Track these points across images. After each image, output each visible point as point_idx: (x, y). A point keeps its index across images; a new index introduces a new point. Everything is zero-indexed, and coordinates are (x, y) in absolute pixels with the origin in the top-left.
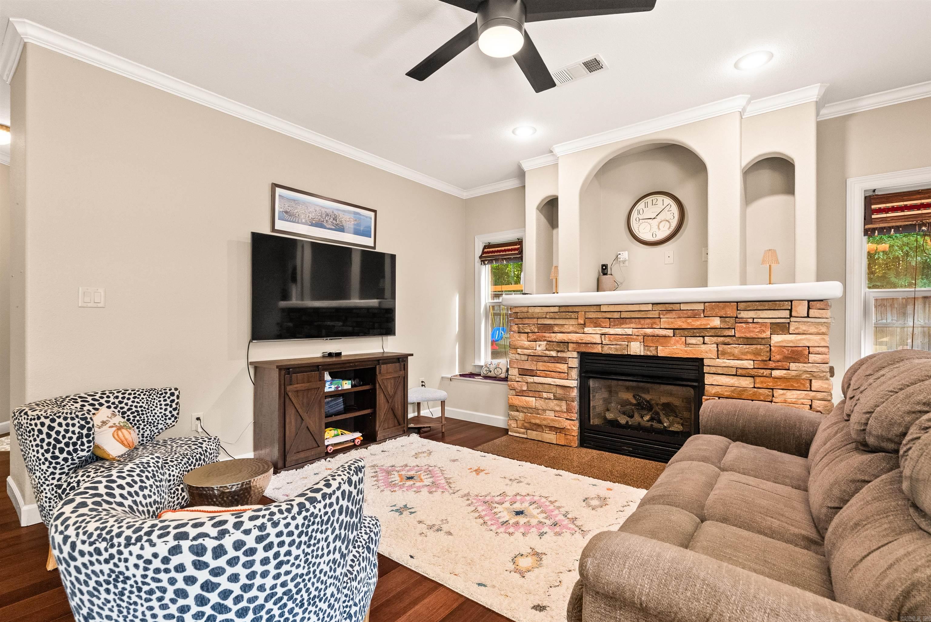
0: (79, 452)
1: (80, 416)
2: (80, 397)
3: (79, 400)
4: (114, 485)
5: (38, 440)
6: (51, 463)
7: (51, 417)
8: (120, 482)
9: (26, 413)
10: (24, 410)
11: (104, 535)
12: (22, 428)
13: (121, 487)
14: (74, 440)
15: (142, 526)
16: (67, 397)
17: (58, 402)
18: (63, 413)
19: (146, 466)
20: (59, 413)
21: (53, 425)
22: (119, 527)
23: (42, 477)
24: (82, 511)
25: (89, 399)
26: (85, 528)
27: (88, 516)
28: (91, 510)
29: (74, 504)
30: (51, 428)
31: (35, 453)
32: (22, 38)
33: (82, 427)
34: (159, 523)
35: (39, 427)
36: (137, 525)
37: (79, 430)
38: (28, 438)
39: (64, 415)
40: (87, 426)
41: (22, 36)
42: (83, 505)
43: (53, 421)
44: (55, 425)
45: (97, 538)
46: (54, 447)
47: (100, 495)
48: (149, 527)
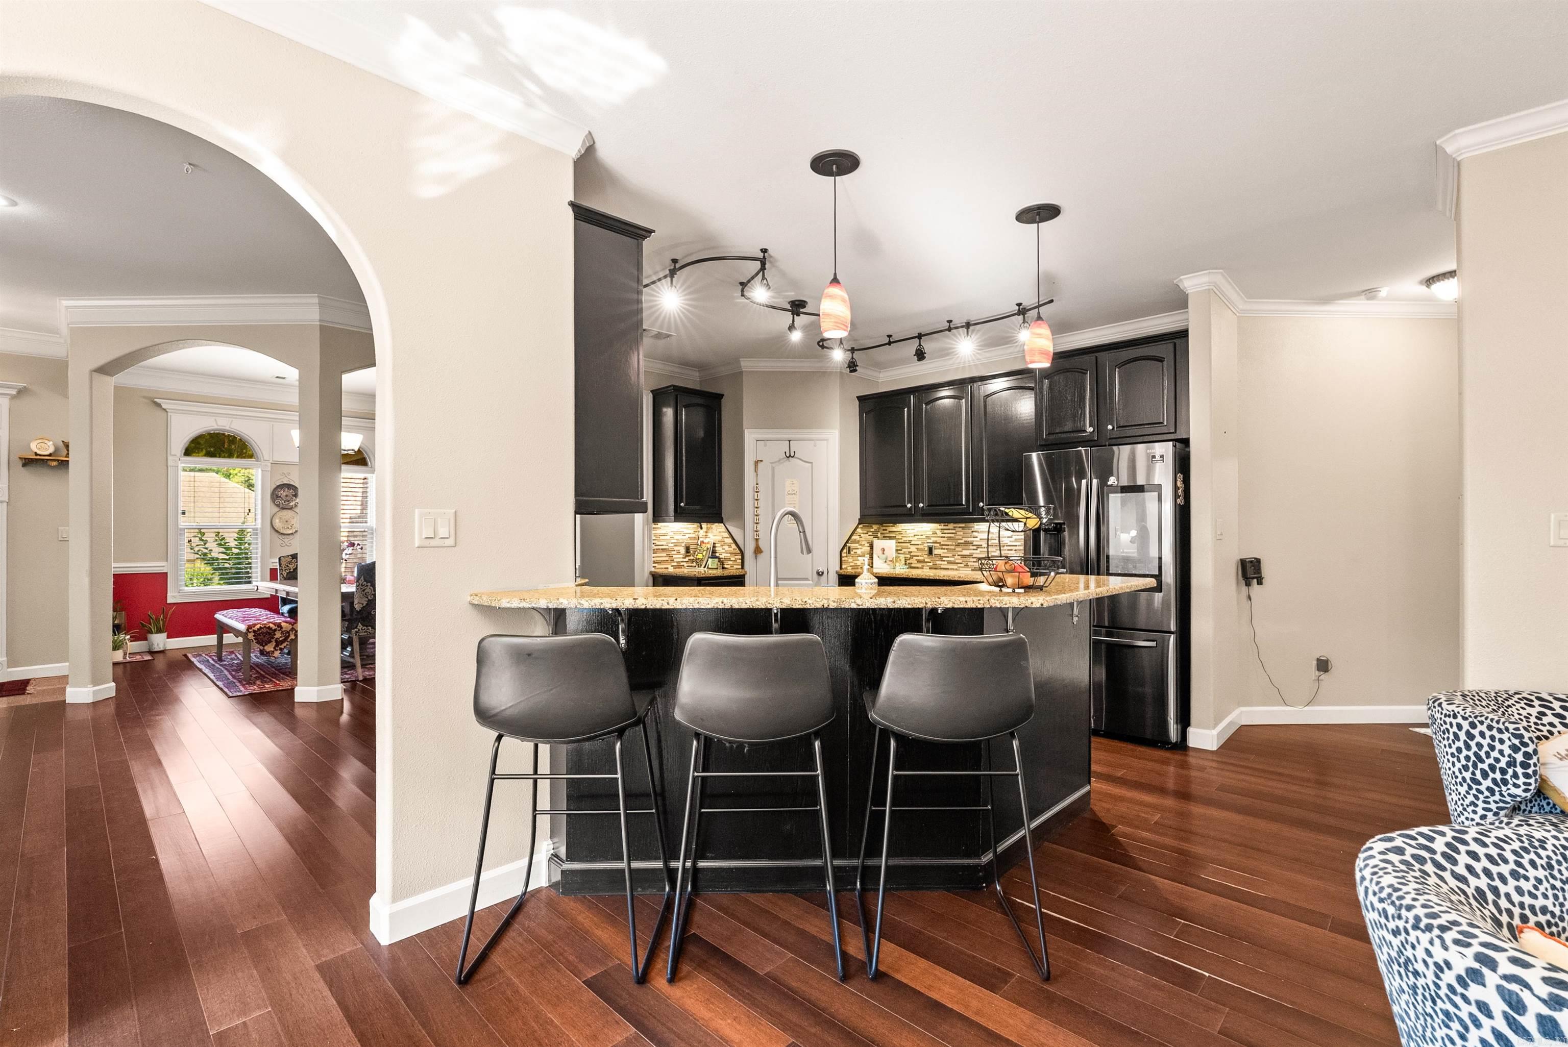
0: (1509, 786)
1: (1511, 731)
2: (1539, 698)
3: (1536, 703)
4: (1462, 848)
5: (1454, 747)
6: (1470, 788)
7: (1470, 719)
8: (1474, 847)
9: (1440, 705)
10: (1439, 699)
11: (1394, 898)
12: (1435, 724)
13: (1474, 855)
14: (1503, 764)
15: (1441, 914)
16: (1516, 693)
17: (1499, 699)
18: (1487, 718)
19: (1537, 844)
20: (1481, 716)
21: (1472, 731)
22: (1414, 900)
23: (1459, 803)
24: (1392, 857)
25: (1556, 705)
26: (1380, 877)
27: (1394, 866)
28: (1403, 862)
29: (1389, 845)
30: (1471, 736)
31: (1450, 765)
32: (1454, 159)
33: (1515, 749)
34: (1464, 924)
35: (1455, 729)
36: (1436, 909)
37: (1511, 752)
38: (1442, 740)
39: (1489, 721)
40: (1523, 749)
41: (1454, 156)
42: (1400, 851)
43: (1472, 725)
44: (1475, 732)
45: (1386, 897)
46: (1475, 766)
47: (1433, 852)
48: (1448, 922)
